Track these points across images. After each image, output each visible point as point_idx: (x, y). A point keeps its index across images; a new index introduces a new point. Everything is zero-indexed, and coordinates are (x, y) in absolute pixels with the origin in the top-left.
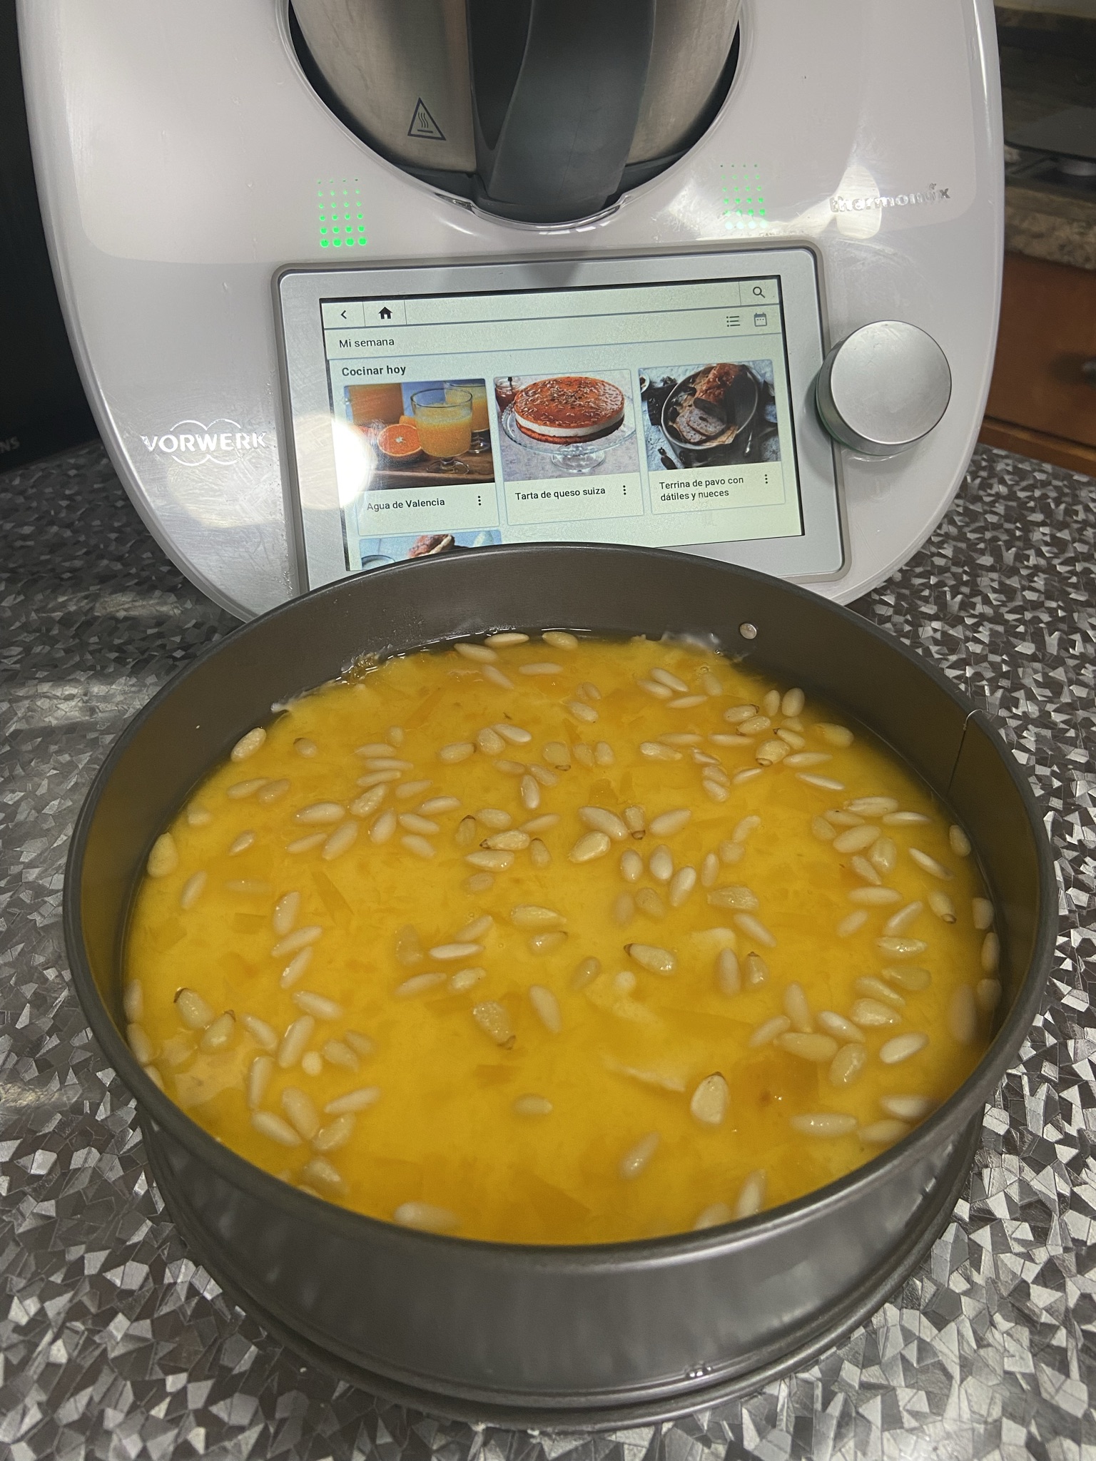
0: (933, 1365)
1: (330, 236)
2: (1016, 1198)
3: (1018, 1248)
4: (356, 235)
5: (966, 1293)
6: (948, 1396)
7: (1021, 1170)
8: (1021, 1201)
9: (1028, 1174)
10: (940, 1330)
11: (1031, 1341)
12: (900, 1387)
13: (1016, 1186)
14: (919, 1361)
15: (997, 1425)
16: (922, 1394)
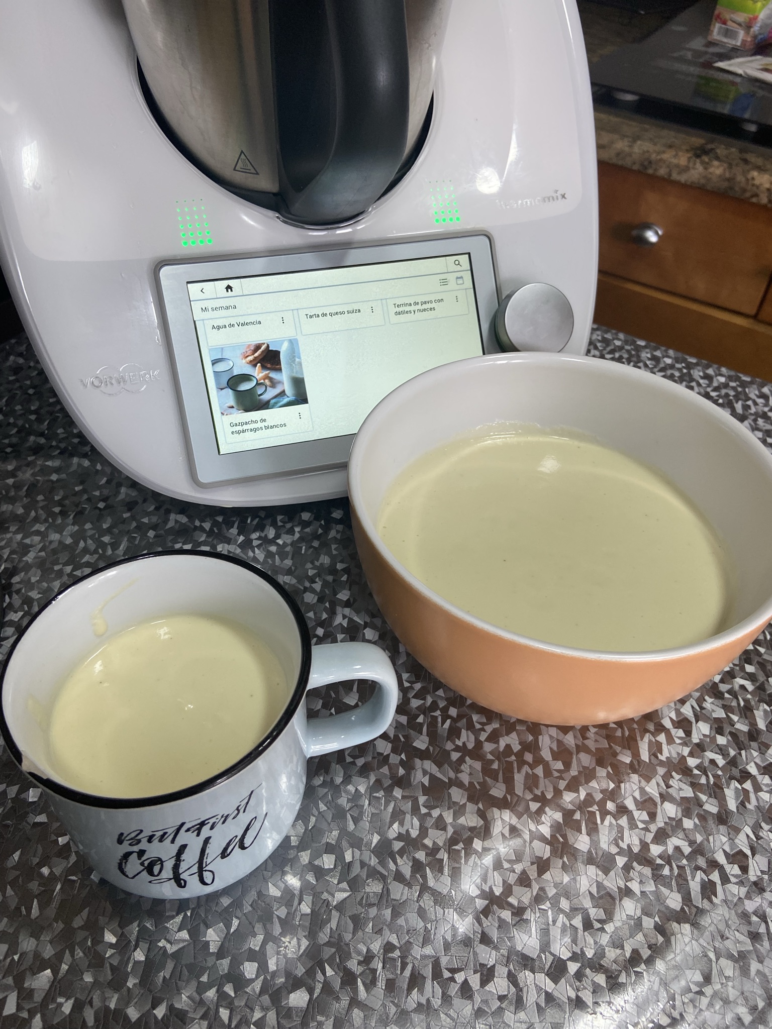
0: (605, 894)
1: (188, 238)
2: (638, 797)
3: (641, 825)
4: (204, 237)
5: (618, 854)
6: (614, 909)
7: (640, 782)
8: (641, 799)
9: (643, 783)
10: (606, 876)
11: (653, 874)
12: (590, 908)
13: (638, 791)
14: (597, 894)
15: (640, 919)
16: (602, 909)
